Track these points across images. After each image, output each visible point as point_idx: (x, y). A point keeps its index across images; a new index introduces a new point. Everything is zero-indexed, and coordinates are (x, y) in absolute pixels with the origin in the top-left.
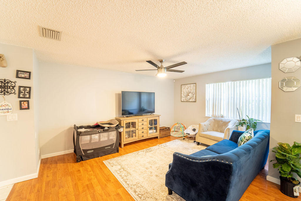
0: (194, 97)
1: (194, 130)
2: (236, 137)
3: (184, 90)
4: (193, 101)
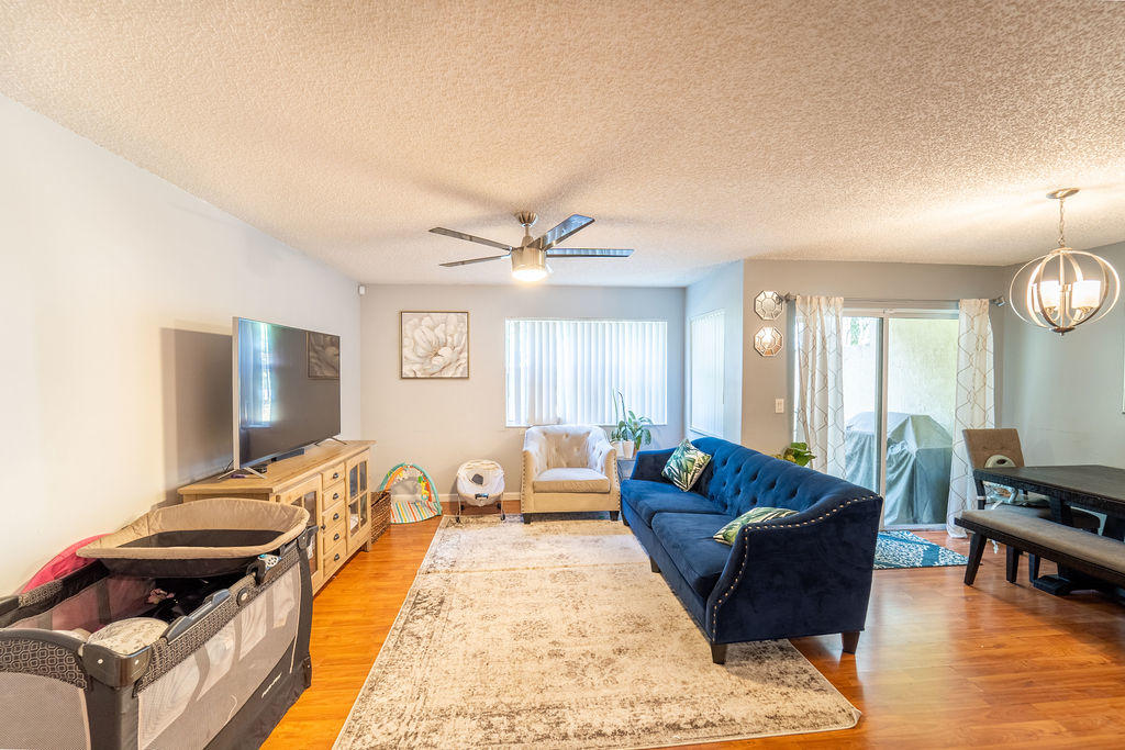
0: (464, 361)
1: (478, 479)
2: (651, 467)
3: (418, 334)
4: (459, 376)
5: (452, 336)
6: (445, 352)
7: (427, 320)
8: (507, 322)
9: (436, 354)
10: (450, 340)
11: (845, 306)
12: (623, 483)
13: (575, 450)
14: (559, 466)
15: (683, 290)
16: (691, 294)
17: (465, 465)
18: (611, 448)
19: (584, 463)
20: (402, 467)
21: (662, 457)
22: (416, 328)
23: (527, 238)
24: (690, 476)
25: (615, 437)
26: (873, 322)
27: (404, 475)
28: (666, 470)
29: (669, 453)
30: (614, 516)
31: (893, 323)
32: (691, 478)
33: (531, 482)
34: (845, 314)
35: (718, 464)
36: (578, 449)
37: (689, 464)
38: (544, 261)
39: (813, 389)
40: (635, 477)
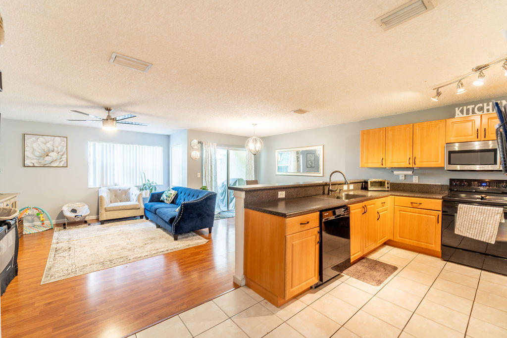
0: (64, 159)
1: (74, 211)
2: (156, 198)
3: (35, 145)
4: (61, 166)
5: (57, 147)
6: (53, 155)
7: (41, 139)
8: (89, 143)
9: (47, 155)
10: (56, 149)
11: (217, 146)
12: (145, 205)
13: (124, 195)
14: (116, 202)
15: (169, 136)
16: (172, 138)
17: (67, 205)
18: (140, 193)
19: (128, 200)
20: (28, 208)
21: (160, 195)
22: (35, 142)
23: (109, 116)
24: (170, 199)
25: (141, 190)
26: (226, 151)
27: (29, 212)
28: (162, 198)
29: (163, 192)
30: (141, 217)
31: (231, 152)
32: (171, 199)
33: (104, 207)
34: (217, 148)
35: (179, 193)
36: (125, 195)
37: (170, 195)
38: (116, 124)
39: (208, 170)
40: (150, 202)
